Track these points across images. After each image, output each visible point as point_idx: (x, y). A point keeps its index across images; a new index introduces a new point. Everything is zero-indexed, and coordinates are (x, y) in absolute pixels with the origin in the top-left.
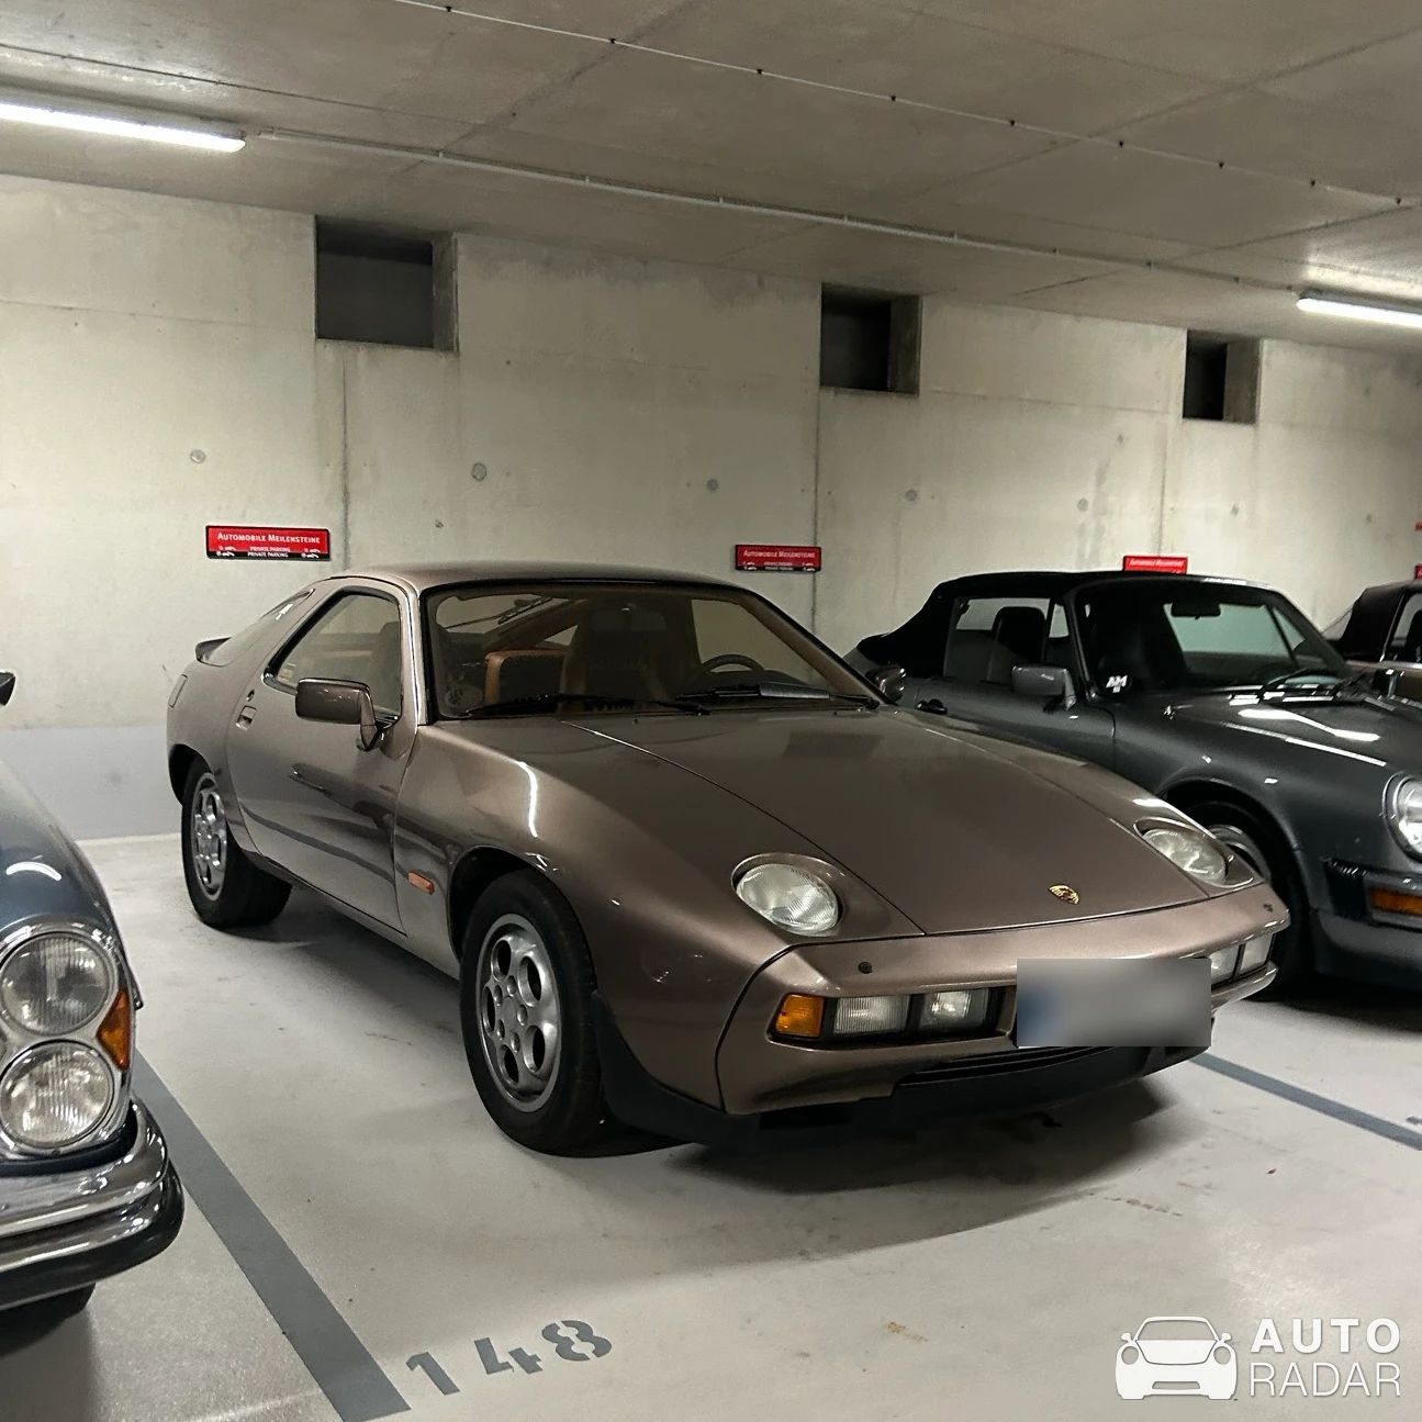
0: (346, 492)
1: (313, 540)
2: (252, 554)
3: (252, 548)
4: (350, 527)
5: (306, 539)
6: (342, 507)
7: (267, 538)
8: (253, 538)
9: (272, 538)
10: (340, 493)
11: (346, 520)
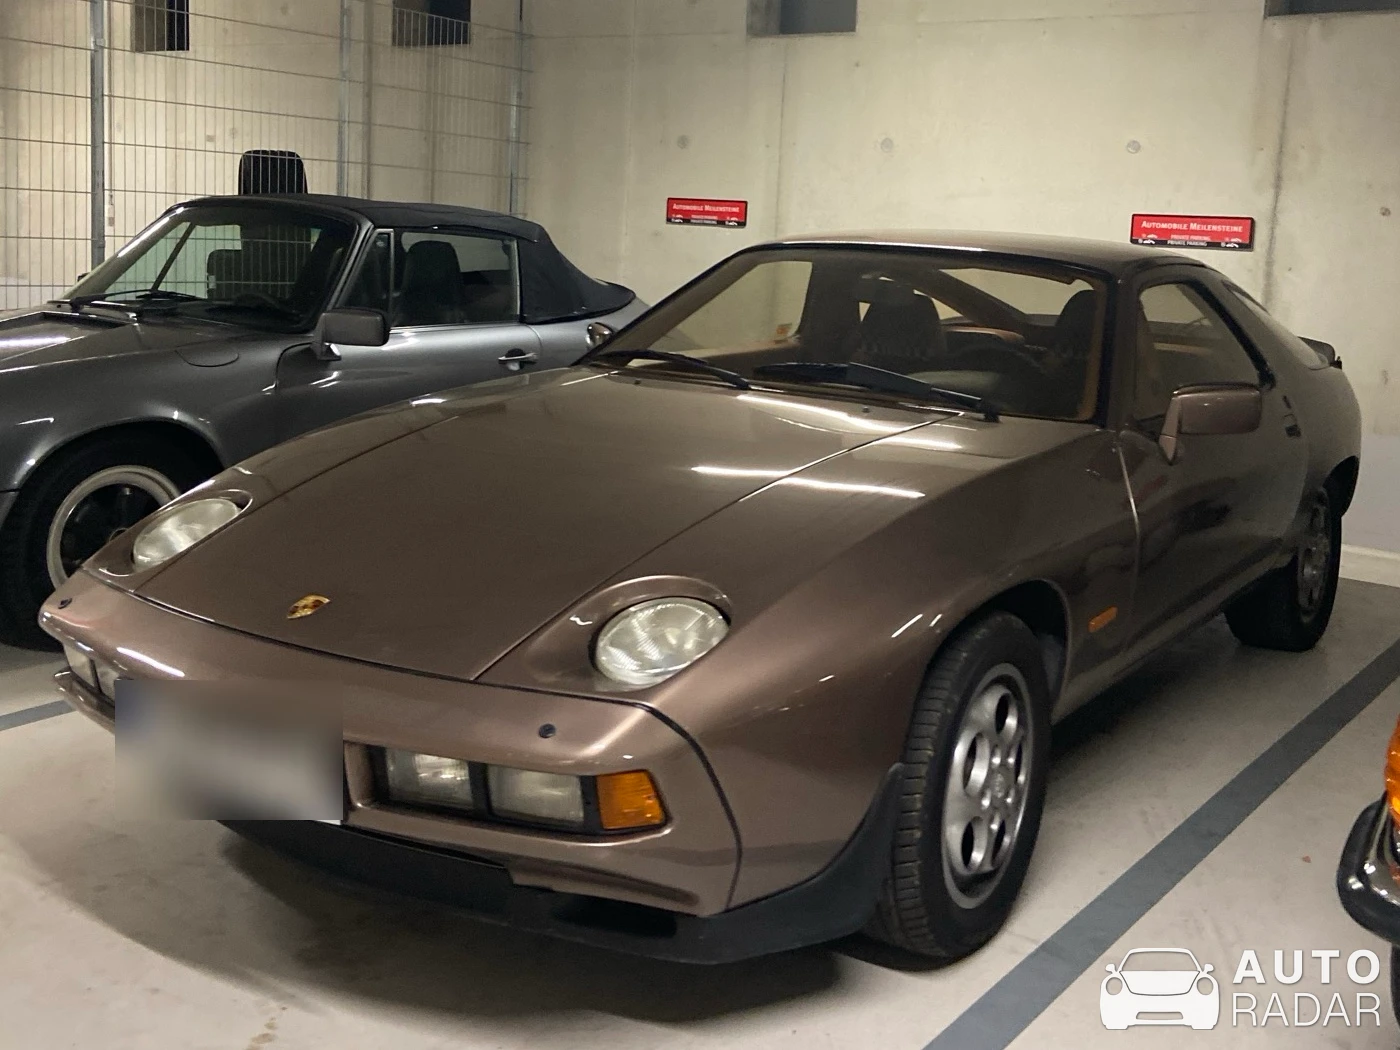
0: (1279, 178)
1: (1235, 229)
2: (1172, 242)
3: (1173, 236)
4: (1278, 215)
5: (1228, 227)
6: (1271, 192)
7: (1188, 227)
8: (1175, 226)
9: (1194, 226)
10: (1271, 179)
11: (1275, 208)
